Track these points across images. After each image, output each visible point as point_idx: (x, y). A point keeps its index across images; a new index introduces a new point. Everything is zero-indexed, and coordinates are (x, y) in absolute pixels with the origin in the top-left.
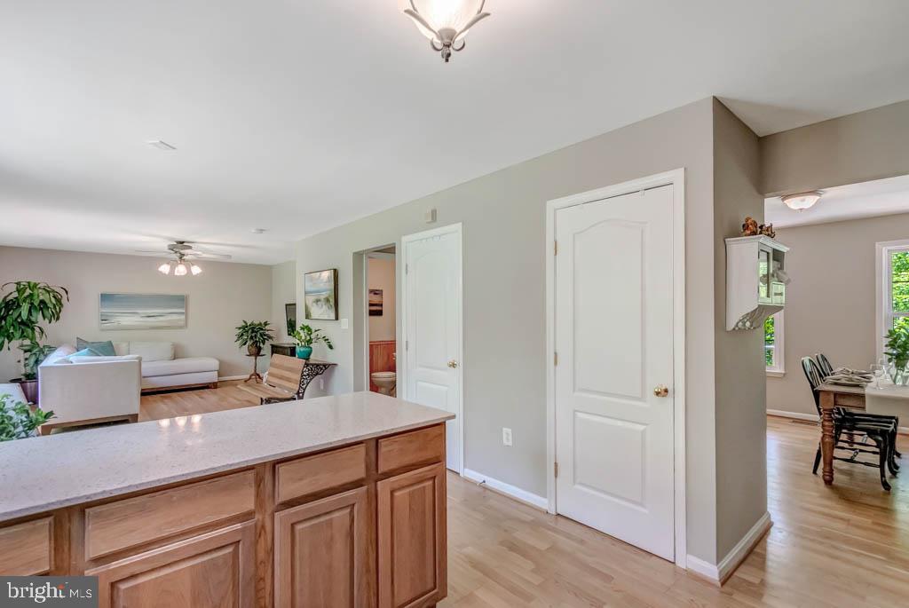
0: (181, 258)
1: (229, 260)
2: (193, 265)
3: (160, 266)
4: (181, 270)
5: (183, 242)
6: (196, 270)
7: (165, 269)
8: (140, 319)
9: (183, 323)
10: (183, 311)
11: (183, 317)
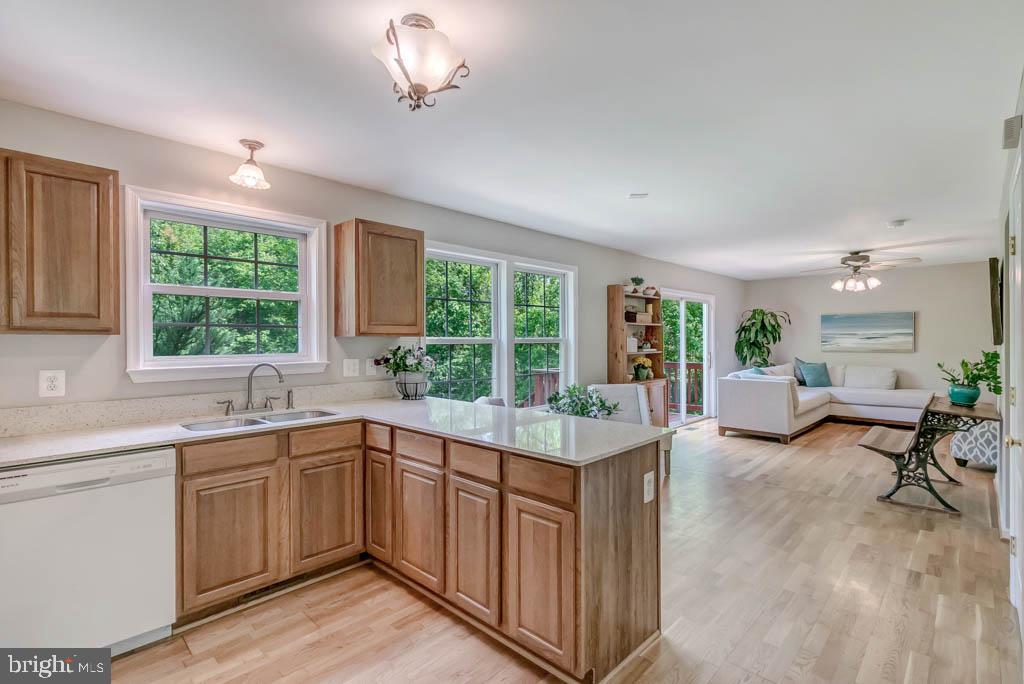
0: (856, 271)
1: (918, 264)
2: (869, 277)
3: (833, 283)
4: (855, 285)
5: (857, 253)
6: (874, 283)
7: (838, 286)
8: (859, 341)
9: (911, 346)
10: (911, 331)
11: (911, 339)
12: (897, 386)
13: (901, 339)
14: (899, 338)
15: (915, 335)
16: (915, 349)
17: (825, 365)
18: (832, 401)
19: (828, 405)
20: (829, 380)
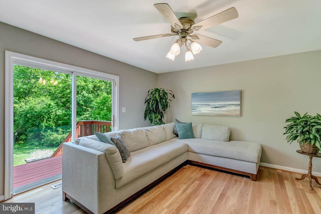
8: (212, 109)
9: (238, 113)
10: (239, 103)
11: (239, 108)
12: (230, 139)
13: (233, 108)
14: (232, 107)
15: (241, 105)
16: (241, 115)
17: (191, 124)
18: (188, 150)
19: (187, 153)
20: (193, 134)
